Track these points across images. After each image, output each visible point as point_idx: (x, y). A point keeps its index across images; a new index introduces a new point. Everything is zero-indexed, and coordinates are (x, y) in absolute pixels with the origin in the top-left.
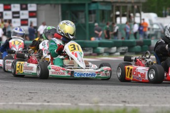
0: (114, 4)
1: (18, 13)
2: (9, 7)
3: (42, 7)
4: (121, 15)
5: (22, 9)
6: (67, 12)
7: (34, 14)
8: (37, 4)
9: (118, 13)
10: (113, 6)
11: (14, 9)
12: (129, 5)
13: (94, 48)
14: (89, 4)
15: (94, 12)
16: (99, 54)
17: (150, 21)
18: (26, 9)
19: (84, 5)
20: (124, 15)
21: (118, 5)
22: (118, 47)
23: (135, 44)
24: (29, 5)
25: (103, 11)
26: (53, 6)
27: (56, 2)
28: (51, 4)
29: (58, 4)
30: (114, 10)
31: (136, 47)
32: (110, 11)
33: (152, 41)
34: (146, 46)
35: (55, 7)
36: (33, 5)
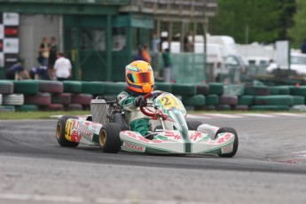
0: (159, 19)
3: (29, 20)
4: (170, 38)
6: (74, 29)
7: (15, 31)
8: (21, 14)
10: (156, 22)
12: (185, 21)
14: (114, 17)
15: (123, 31)
19: (104, 17)
20: (175, 39)
21: (165, 19)
23: (195, 92)
24: (5, 15)
25: (138, 29)
26: (49, 17)
27: (54, 11)
28: (45, 14)
29: (58, 15)
30: (159, 29)
31: (196, 97)
32: (151, 30)
33: (225, 87)
34: (215, 96)
35: (52, 19)
36: (11, 15)
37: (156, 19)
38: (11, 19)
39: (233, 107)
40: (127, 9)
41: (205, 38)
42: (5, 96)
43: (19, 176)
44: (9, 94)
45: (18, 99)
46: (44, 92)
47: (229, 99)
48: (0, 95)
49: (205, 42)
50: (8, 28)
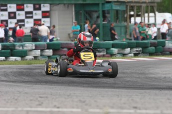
0: (129, 4)
1: (31, 13)
2: (22, 7)
3: (55, 7)
4: (135, 15)
5: (35, 9)
6: (81, 12)
7: (48, 14)
8: (50, 4)
9: (132, 13)
10: (127, 6)
11: (26, 10)
12: (144, 5)
13: (108, 49)
14: (103, 4)
15: (108, 12)
16: (112, 55)
18: (39, 9)
19: (97, 5)
20: (138, 16)
21: (132, 5)
22: (131, 48)
23: (149, 45)
24: (42, 5)
25: (117, 11)
26: (67, 5)
27: (69, 2)
28: (64, 4)
29: (72, 4)
30: (128, 10)
31: (150, 48)
32: (124, 11)
33: (166, 42)
34: (161, 47)
35: (68, 6)
36: (46, 5)
37: (127, 4)
38: (46, 7)
39: (171, 53)
41: (155, 15)
42: (42, 50)
43: (47, 97)
44: (44, 50)
45: (49, 52)
46: (63, 48)
47: (169, 48)
48: (39, 51)
49: (155, 17)
50: (43, 12)
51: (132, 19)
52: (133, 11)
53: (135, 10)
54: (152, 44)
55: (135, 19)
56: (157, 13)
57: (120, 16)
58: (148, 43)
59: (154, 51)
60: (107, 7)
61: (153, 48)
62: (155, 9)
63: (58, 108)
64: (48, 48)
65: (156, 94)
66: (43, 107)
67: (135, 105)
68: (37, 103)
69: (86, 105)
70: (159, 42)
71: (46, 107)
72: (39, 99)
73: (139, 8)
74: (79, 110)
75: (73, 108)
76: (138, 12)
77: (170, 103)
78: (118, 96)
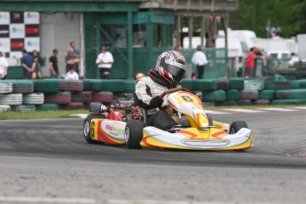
0: (180, 14)
1: (6, 27)
3: (50, 18)
4: (191, 33)
5: (13, 21)
6: (95, 26)
7: (36, 30)
8: (41, 13)
9: (185, 30)
10: (176, 17)
12: (205, 16)
14: (134, 14)
15: (143, 27)
17: (243, 44)
18: (21, 20)
19: (125, 14)
20: (196, 35)
21: (185, 15)
23: (216, 87)
24: (26, 14)
25: (159, 26)
26: (70, 15)
27: (74, 10)
28: (66, 13)
29: (79, 13)
30: (179, 25)
31: (216, 92)
32: (171, 25)
33: (245, 82)
34: (236, 90)
35: (72, 16)
36: (32, 13)
37: (177, 14)
38: (32, 18)
39: (253, 102)
40: (147, 6)
41: (226, 33)
42: (25, 95)
43: (34, 178)
44: (29, 93)
45: (38, 98)
46: (63, 91)
47: (250, 93)
48: (21, 95)
49: (226, 37)
50: (28, 27)
51: (186, 41)
52: (187, 25)
53: (191, 25)
54: (222, 86)
55: (190, 41)
56: (229, 30)
57: (164, 35)
58: (213, 83)
59: (224, 98)
60: (141, 18)
61: (223, 92)
62: (226, 23)
63: (54, 196)
64: (36, 91)
65: (227, 174)
66: (26, 196)
67: (190, 193)
68: (18, 188)
69: (104, 192)
70: (232, 82)
71: (33, 196)
72: (21, 181)
73: (198, 21)
74: (92, 201)
75: (81, 196)
76: (195, 28)
77: (252, 189)
78: (160, 176)
